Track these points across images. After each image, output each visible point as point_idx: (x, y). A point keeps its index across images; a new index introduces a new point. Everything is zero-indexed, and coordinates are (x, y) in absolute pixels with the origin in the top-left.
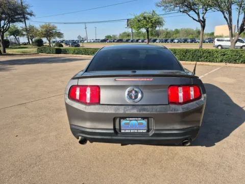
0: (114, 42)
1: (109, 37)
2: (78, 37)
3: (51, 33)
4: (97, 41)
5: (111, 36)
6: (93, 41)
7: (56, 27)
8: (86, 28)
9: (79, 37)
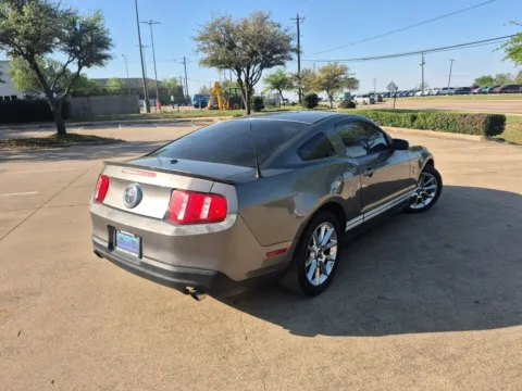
0: (491, 92)
1: (484, 80)
2: (389, 87)
3: (337, 81)
4: (446, 91)
5: (494, 77)
6: (435, 92)
7: (347, 69)
8: (424, 63)
9: (392, 85)
